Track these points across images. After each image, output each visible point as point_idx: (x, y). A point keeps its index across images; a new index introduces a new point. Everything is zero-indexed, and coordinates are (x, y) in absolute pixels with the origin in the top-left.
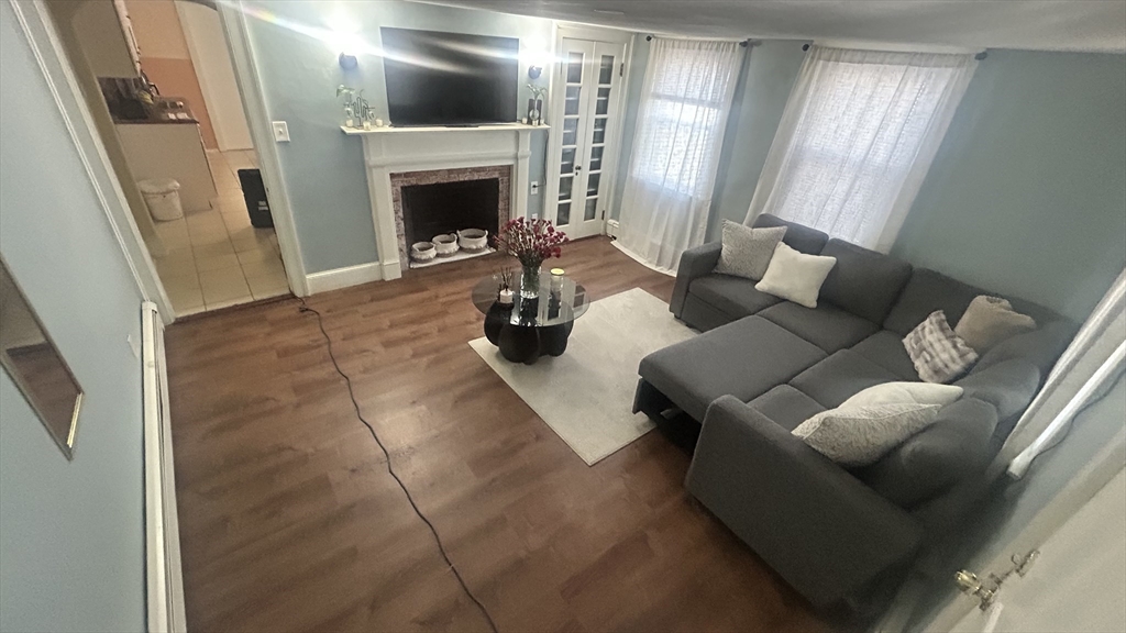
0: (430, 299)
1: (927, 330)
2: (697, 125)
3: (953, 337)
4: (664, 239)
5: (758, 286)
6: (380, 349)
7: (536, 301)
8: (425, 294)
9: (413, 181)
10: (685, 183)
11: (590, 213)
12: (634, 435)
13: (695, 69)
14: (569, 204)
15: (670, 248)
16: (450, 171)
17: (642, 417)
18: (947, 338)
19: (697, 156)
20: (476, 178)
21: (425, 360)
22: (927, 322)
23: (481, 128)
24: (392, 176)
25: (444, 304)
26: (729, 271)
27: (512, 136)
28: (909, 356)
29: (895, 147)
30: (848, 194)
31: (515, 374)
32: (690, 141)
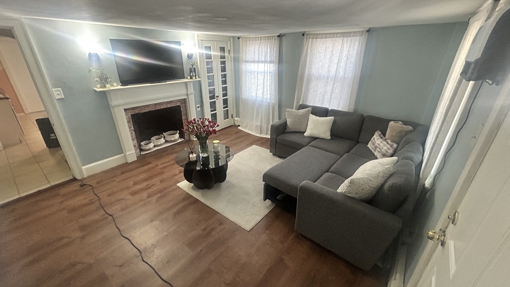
0: (154, 167)
1: (376, 139)
2: (266, 71)
3: (386, 139)
4: (261, 122)
5: (305, 134)
6: (130, 197)
7: (208, 157)
8: (150, 166)
9: (137, 111)
10: (265, 97)
11: (226, 116)
12: (266, 212)
13: (261, 49)
14: (216, 113)
15: (264, 126)
16: (156, 104)
17: (268, 202)
18: (384, 141)
19: (268, 85)
20: (169, 106)
21: (155, 197)
22: (375, 136)
23: (167, 83)
24: (125, 110)
25: (161, 168)
26: (292, 130)
27: (184, 85)
28: (372, 152)
29: (346, 69)
30: (332, 90)
31: (203, 195)
32: (264, 79)
